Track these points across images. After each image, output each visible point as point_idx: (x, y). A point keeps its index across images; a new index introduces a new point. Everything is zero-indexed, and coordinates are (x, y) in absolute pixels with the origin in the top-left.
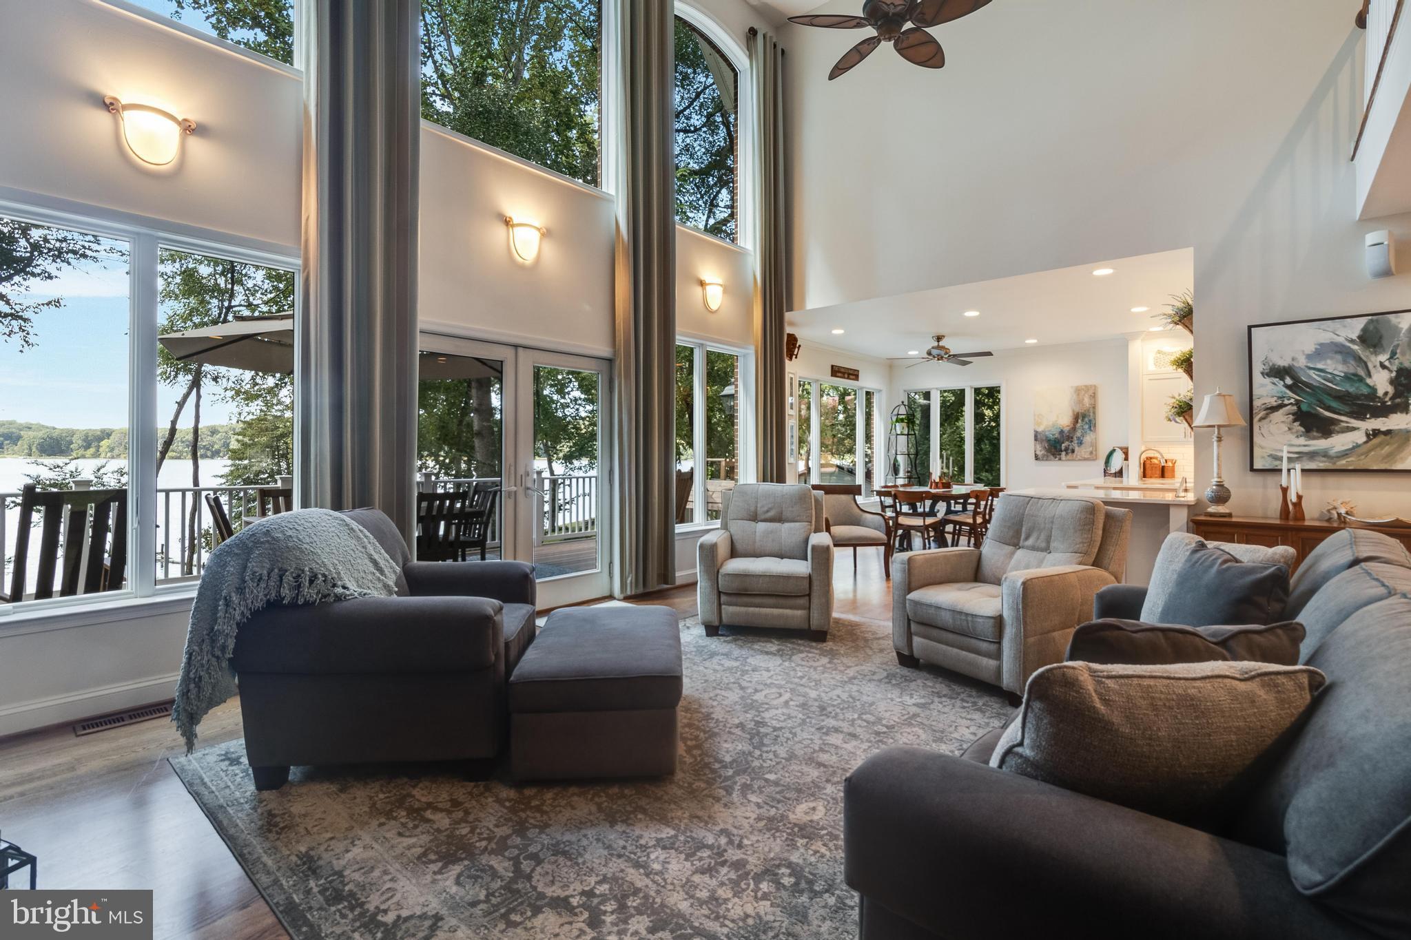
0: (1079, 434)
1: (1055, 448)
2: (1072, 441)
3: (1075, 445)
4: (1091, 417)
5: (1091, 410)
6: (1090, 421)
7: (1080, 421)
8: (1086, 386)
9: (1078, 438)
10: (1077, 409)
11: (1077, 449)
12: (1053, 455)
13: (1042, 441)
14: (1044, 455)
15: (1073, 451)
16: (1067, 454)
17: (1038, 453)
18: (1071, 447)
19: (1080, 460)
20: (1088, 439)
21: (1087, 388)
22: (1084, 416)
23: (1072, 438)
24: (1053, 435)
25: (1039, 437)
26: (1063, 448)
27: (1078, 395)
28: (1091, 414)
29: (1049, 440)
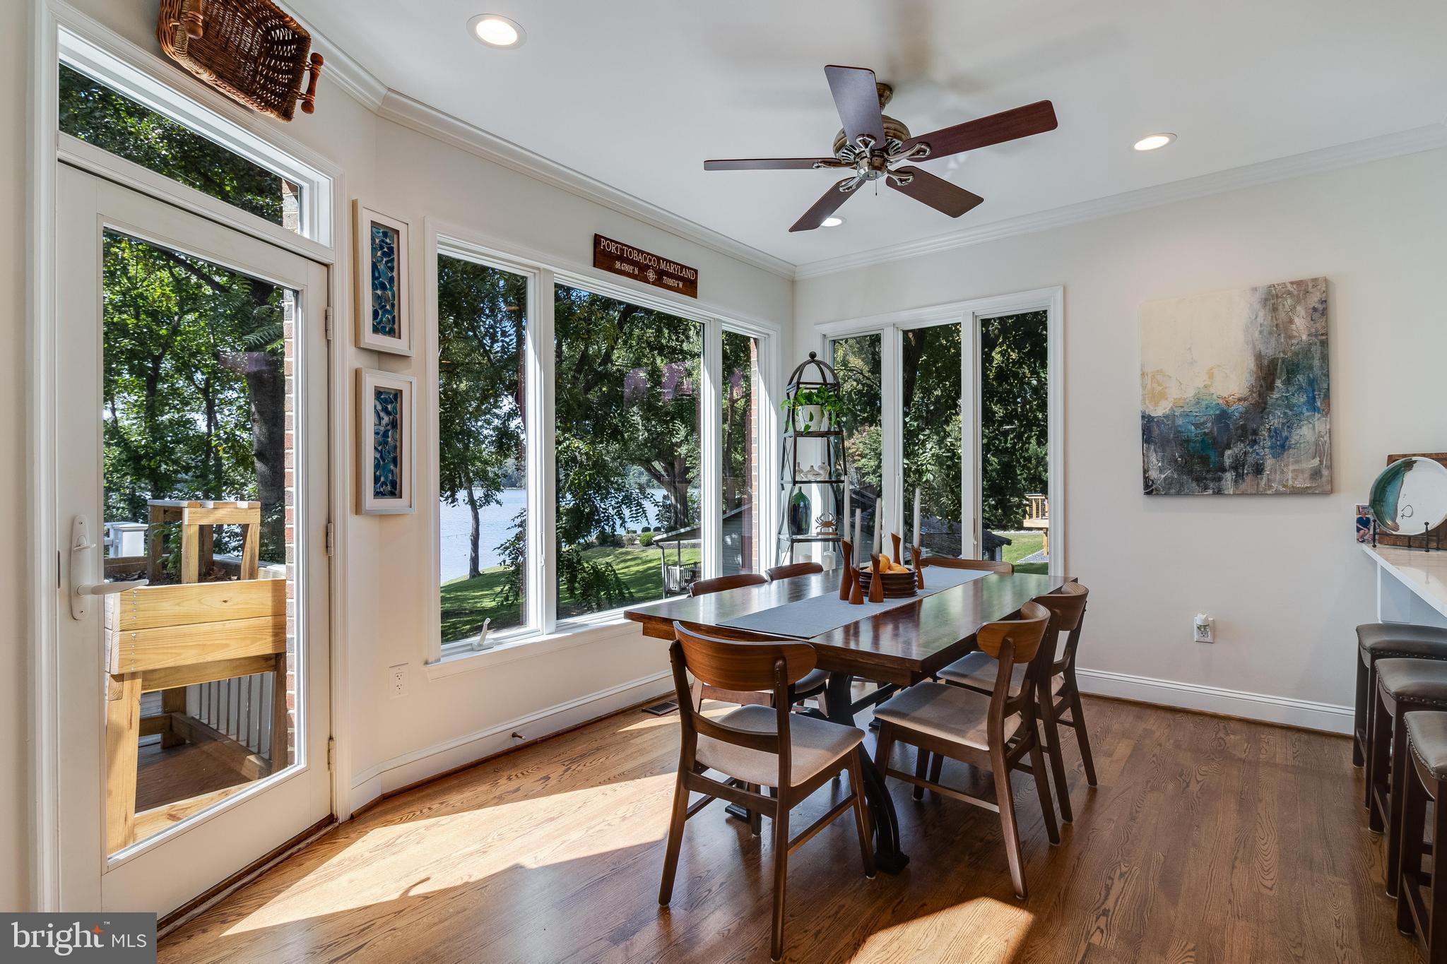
0: (1275, 420)
1: (1204, 460)
2: (1255, 442)
3: (1264, 450)
4: (1317, 371)
5: (1316, 351)
6: (1312, 382)
7: (1278, 383)
8: (1299, 283)
9: (1274, 433)
10: (1269, 351)
11: (1269, 463)
12: (1198, 480)
13: (1163, 444)
14: (1169, 483)
15: (1258, 470)
16: (1239, 477)
17: (1153, 474)
18: (1251, 459)
19: (1278, 494)
20: (1305, 433)
21: (1302, 288)
22: (1292, 369)
23: (1255, 432)
24: (1197, 426)
25: (1156, 432)
26: (1228, 462)
27: (1275, 309)
28: (1316, 363)
29: (1188, 441)
